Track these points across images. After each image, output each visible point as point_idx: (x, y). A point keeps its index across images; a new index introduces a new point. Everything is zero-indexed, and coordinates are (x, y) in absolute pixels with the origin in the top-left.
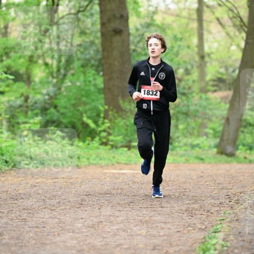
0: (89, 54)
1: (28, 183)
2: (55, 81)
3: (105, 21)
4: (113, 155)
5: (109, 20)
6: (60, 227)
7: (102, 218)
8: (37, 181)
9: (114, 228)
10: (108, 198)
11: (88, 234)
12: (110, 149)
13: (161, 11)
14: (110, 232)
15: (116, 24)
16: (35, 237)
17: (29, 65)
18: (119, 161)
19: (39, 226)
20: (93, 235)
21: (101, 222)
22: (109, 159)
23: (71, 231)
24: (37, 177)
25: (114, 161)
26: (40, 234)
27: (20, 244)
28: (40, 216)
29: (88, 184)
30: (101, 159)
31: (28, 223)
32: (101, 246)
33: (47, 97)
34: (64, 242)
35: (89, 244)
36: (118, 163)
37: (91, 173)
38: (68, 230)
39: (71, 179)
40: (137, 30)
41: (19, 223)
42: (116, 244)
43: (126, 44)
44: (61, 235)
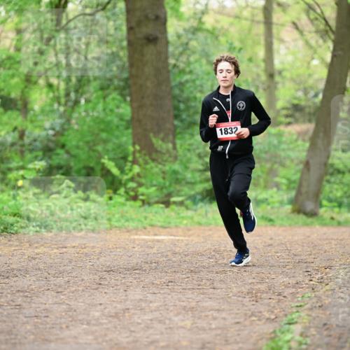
0: (111, 71)
1: (24, 254)
2: (62, 109)
3: (133, 24)
4: (144, 214)
5: (139, 23)
6: (70, 317)
7: (129, 304)
8: (36, 251)
9: (146, 317)
10: (137, 276)
11: (109, 326)
12: (140, 207)
13: (213, 10)
14: (140, 324)
15: (148, 29)
16: (34, 331)
17: (26, 87)
18: (153, 223)
19: (40, 314)
20: (116, 327)
21: (128, 309)
22: (140, 221)
23: (85, 323)
24: (36, 245)
25: (146, 223)
26: (41, 326)
27: (13, 341)
28: (42, 300)
29: (109, 255)
30: (127, 220)
31: (25, 311)
32: (128, 343)
33: (51, 132)
34: (75, 337)
35: (111, 340)
36: (152, 226)
37: (113, 240)
38: (80, 320)
39: (85, 248)
40: (179, 37)
41: (11, 311)
42: (149, 340)
43: (163, 56)
44: (71, 328)
